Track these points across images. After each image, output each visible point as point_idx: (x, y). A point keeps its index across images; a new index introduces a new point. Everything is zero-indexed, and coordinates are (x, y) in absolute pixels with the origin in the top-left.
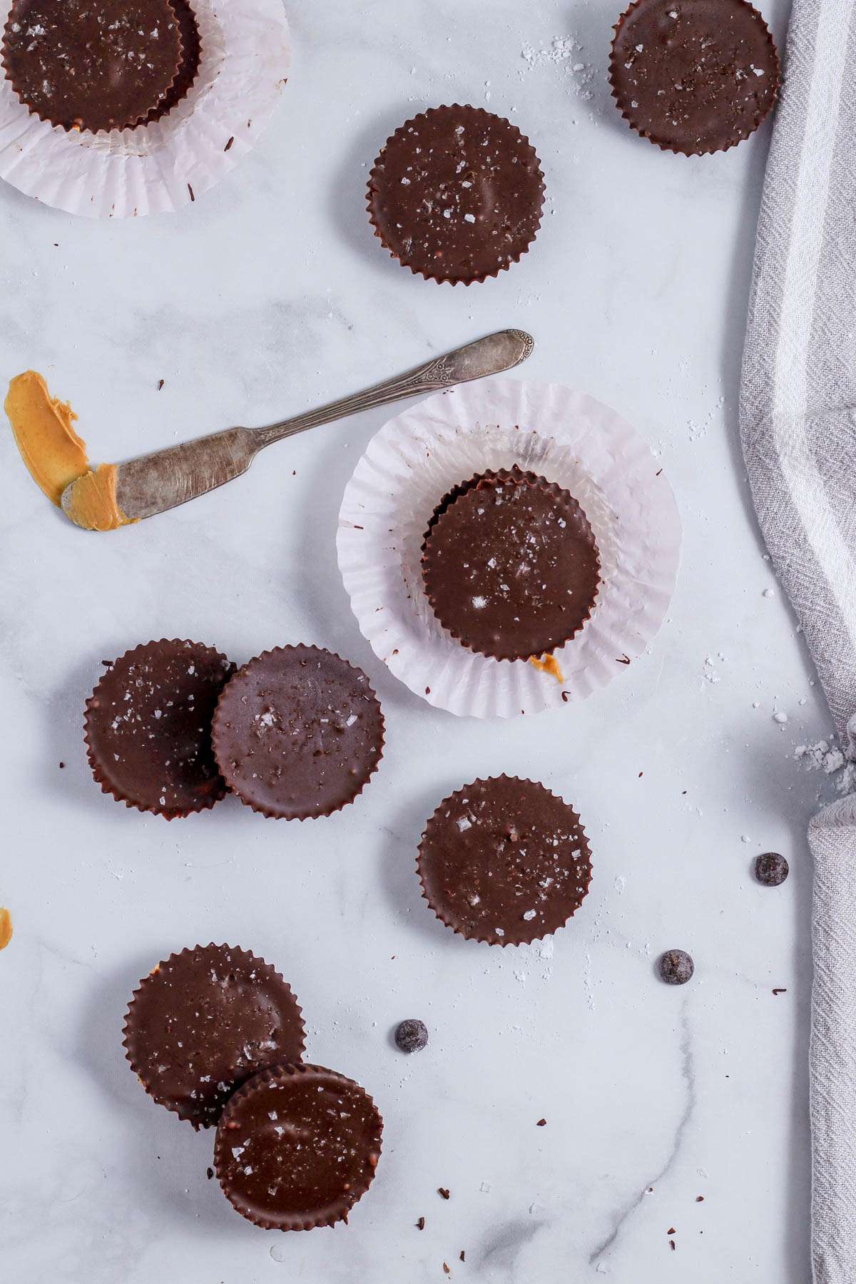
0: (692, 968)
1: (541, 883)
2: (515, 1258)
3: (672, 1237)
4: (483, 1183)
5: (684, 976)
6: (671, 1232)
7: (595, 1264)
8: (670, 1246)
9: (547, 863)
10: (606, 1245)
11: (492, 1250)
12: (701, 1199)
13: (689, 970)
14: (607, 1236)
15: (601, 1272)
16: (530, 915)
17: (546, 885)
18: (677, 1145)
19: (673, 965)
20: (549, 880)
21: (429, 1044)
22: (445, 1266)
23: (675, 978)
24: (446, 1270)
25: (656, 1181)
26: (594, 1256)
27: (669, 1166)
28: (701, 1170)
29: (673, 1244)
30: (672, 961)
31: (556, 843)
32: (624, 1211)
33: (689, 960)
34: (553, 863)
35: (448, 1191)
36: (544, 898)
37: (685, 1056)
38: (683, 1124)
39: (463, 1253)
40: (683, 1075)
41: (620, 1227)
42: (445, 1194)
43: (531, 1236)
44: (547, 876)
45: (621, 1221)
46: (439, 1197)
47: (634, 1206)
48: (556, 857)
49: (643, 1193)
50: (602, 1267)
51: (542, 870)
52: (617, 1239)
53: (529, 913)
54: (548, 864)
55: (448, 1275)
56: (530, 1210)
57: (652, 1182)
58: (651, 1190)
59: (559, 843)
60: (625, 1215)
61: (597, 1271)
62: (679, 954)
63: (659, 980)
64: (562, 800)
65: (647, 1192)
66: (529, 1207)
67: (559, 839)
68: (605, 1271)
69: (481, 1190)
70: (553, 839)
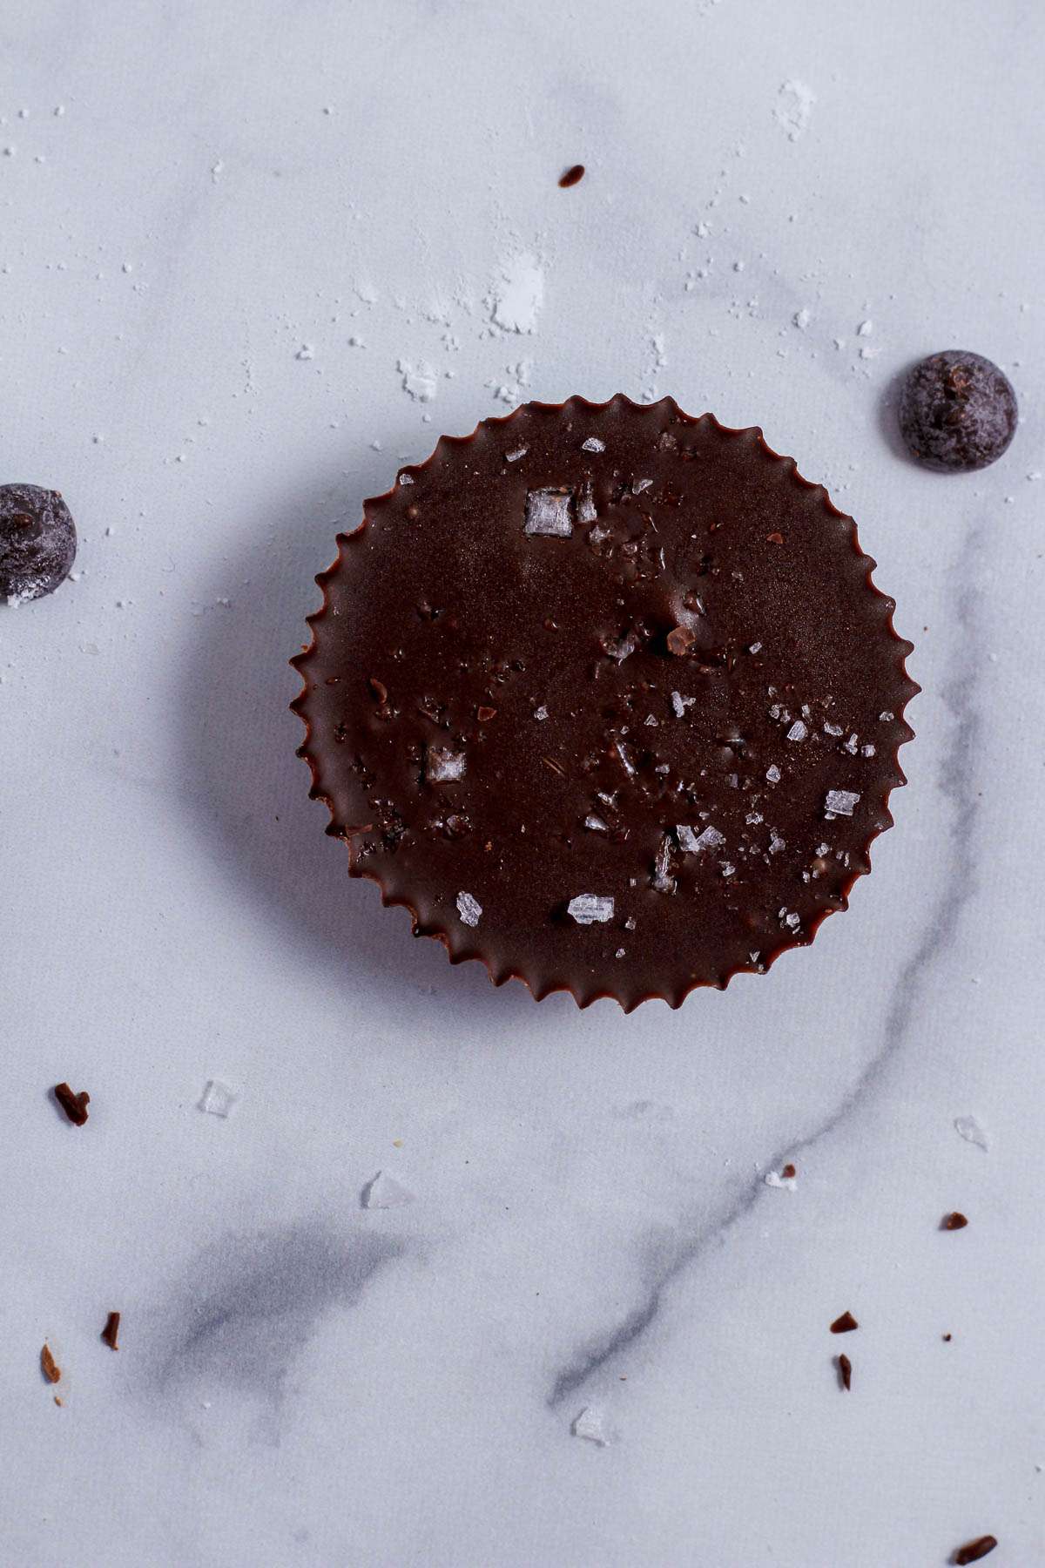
0: (1011, 415)
1: (683, 830)
2: (293, 1359)
3: (844, 1343)
4: (210, 1084)
5: (982, 437)
6: (845, 1324)
7: (568, 1411)
8: (832, 1374)
9: (734, 780)
10: (614, 1348)
11: (216, 1322)
12: (956, 1222)
13: (1000, 419)
14: (620, 1316)
15: (586, 1438)
16: (591, 909)
17: (694, 846)
18: (897, 1025)
19: (950, 395)
20: (710, 833)
21: (76, 576)
22: (46, 1357)
23: (953, 442)
24: (50, 1372)
25: (810, 1142)
26: (568, 1383)
27: (859, 1095)
28: (969, 1123)
29: (844, 1368)
30: (948, 382)
31: (798, 732)
32: (691, 1234)
33: (1003, 387)
34: (751, 791)
35: (84, 1098)
36: (665, 881)
37: (953, 722)
38: (923, 956)
39: (113, 1320)
40: (941, 786)
41: (670, 1292)
42: (72, 1106)
43: (359, 1286)
44: (715, 821)
45: (677, 1268)
46: (50, 1114)
47: (726, 1222)
48: (773, 774)
49: (763, 1180)
50: (593, 1422)
51: (708, 793)
52: (654, 1330)
53: (594, 902)
54: (735, 783)
55: (52, 1390)
56: (364, 1196)
57: (794, 1148)
58: (789, 1172)
59: (808, 738)
60: (690, 1252)
61: (573, 1432)
62: (973, 365)
63: (896, 452)
64: (891, 611)
65: (775, 1178)
66: (360, 1188)
67: (815, 726)
68: (602, 1437)
69: (200, 1107)
70: (797, 714)
